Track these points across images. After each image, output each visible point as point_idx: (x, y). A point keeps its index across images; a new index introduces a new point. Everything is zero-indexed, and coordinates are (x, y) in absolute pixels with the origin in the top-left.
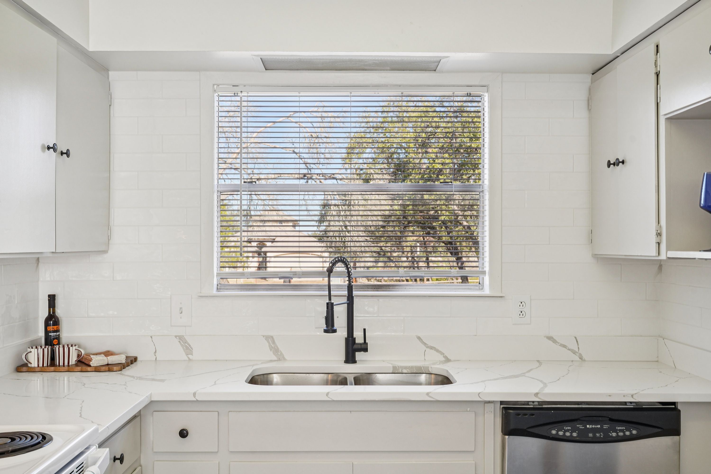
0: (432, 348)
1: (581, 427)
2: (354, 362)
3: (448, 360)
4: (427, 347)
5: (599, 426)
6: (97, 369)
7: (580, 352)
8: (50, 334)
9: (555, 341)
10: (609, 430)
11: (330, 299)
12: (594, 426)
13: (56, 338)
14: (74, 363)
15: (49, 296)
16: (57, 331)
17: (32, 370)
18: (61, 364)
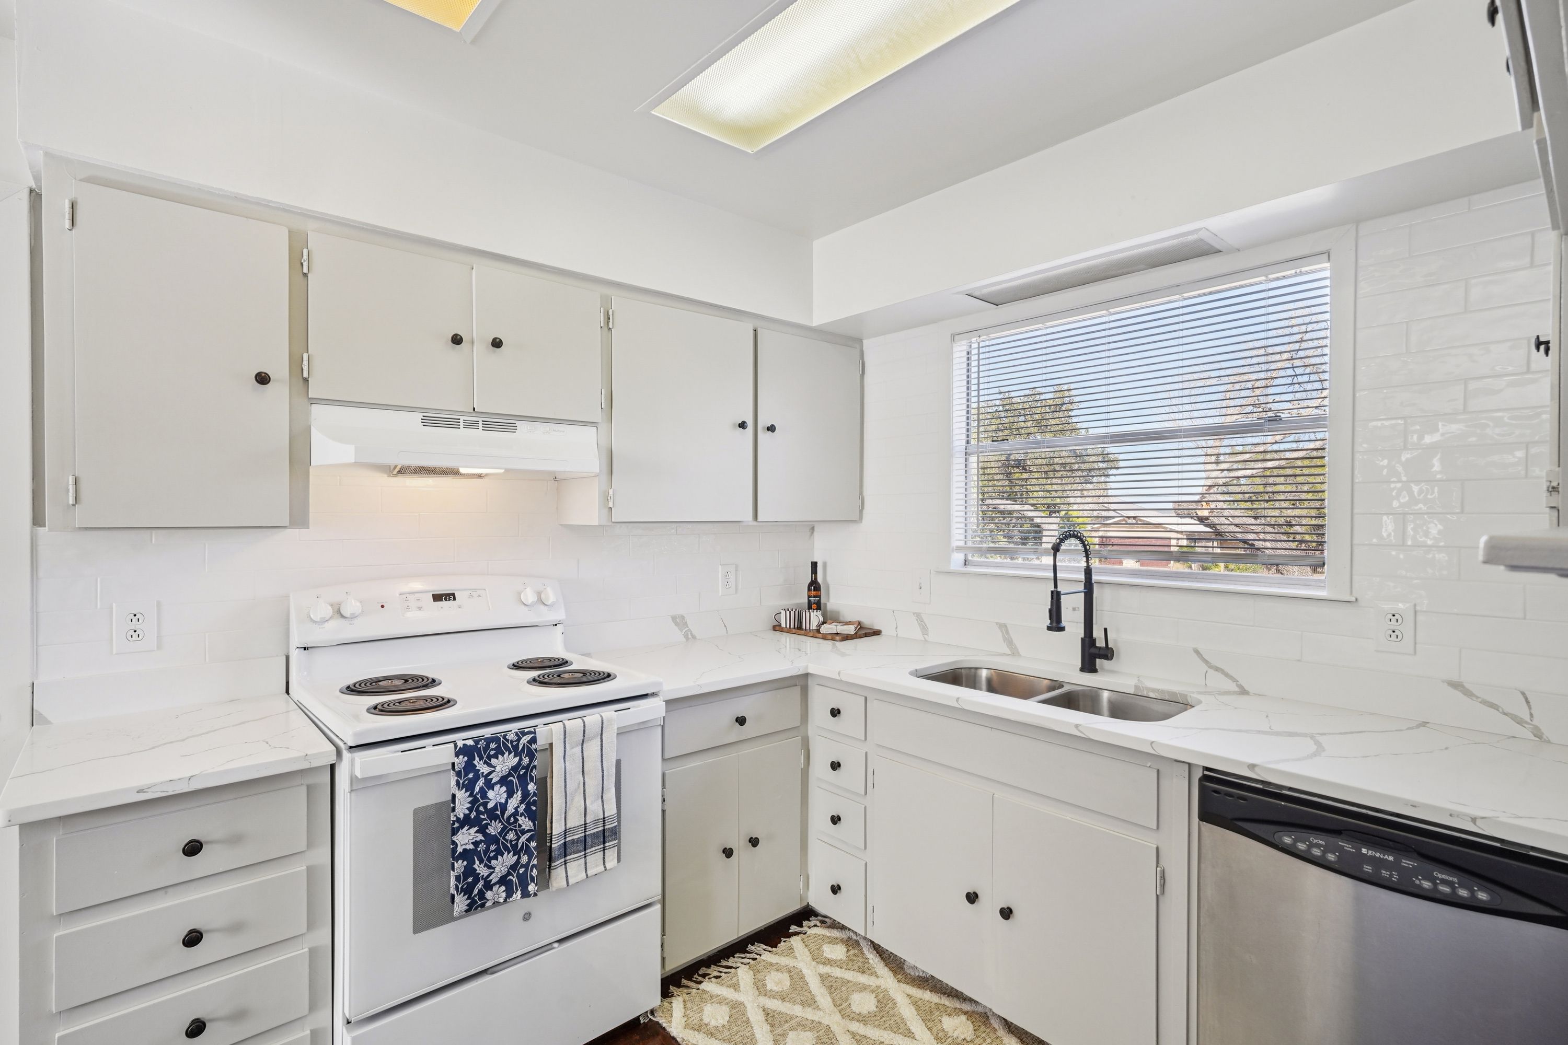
0: (1217, 669)
3: (1243, 691)
4: (1210, 668)
7: (1535, 722)
9: (1468, 693)
11: (1056, 584)
15: (812, 563)
16: (819, 596)
17: (783, 631)
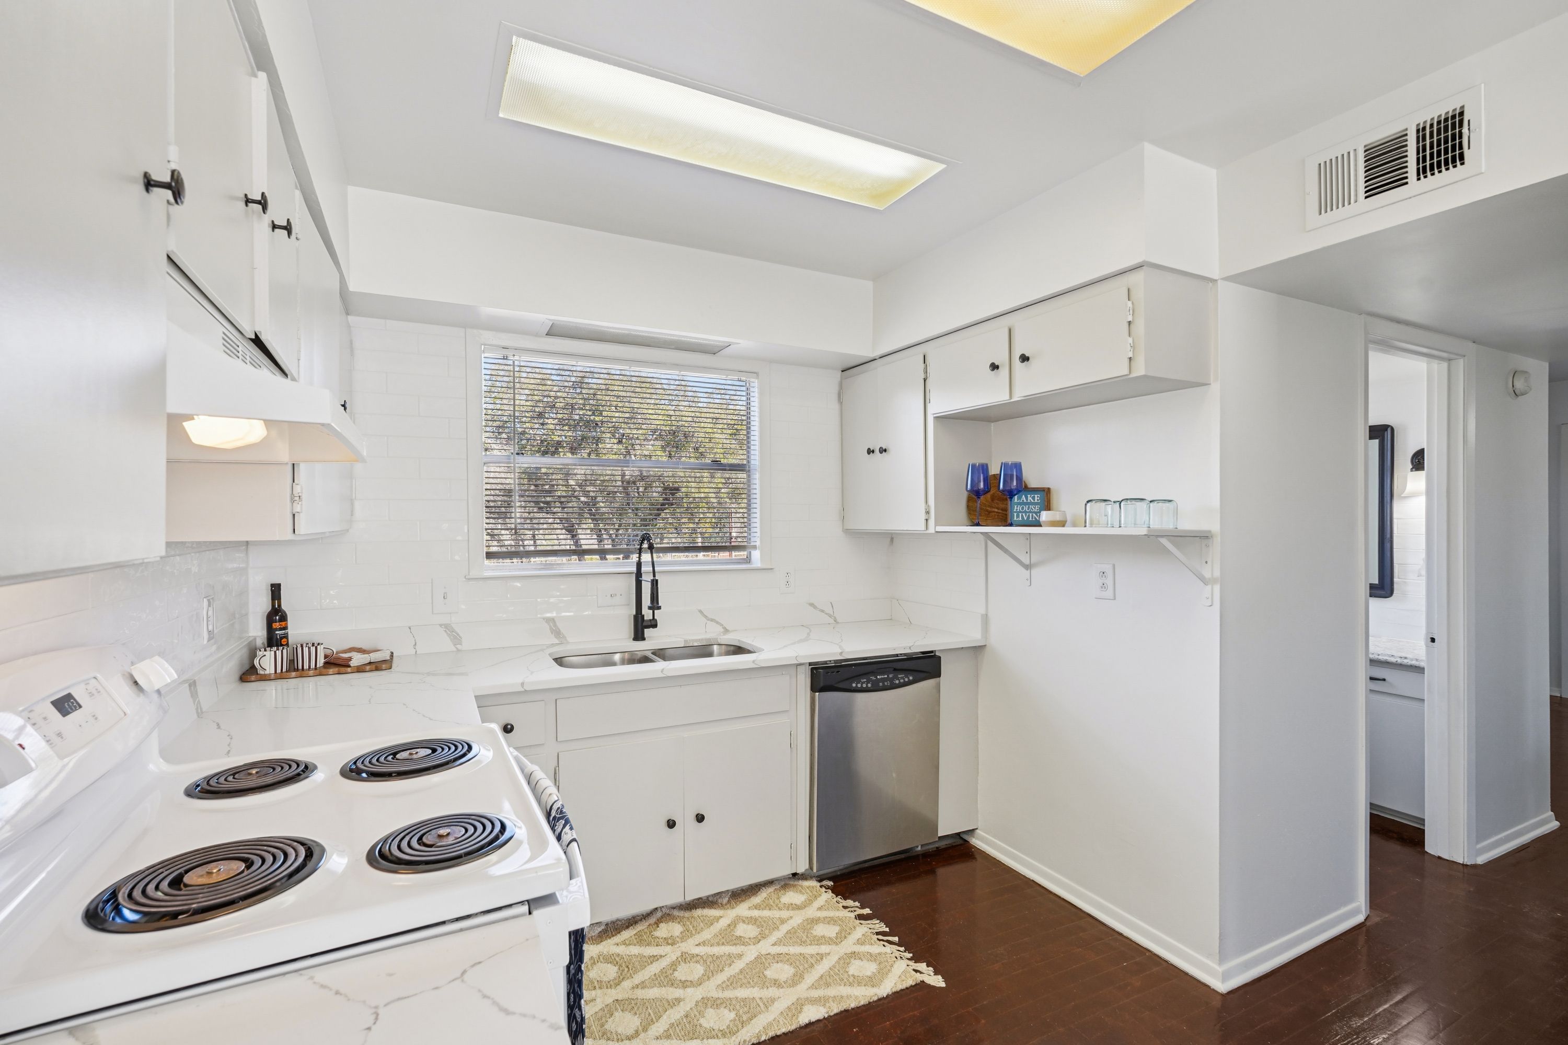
0: (712, 620)
1: (873, 678)
2: (643, 639)
3: (726, 631)
4: (708, 620)
5: (886, 676)
6: (360, 669)
7: (834, 616)
8: (277, 632)
9: (815, 607)
10: (893, 679)
11: (654, 576)
12: (882, 677)
13: (284, 637)
14: (322, 665)
15: (272, 585)
16: (285, 628)
17: (265, 678)
18: (306, 667)
